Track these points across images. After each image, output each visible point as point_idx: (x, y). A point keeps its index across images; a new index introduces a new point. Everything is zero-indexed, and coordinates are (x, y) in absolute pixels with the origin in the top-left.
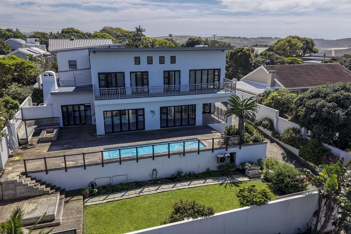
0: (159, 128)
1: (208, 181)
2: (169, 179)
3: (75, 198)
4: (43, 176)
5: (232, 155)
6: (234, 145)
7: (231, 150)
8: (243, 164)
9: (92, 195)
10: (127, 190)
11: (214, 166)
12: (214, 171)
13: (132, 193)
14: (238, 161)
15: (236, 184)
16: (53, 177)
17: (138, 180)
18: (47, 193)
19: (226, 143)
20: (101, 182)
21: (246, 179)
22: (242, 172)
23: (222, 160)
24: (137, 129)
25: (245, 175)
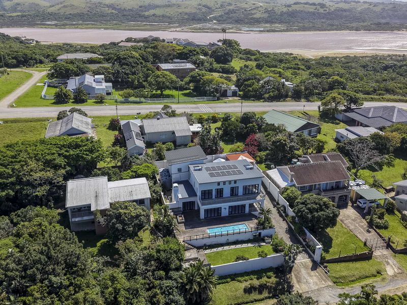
0: (228, 215)
1: (249, 244)
2: (233, 243)
3: (201, 250)
4: (189, 242)
5: (260, 233)
6: (261, 229)
7: (259, 231)
8: (264, 237)
9: (206, 249)
10: (218, 247)
11: (252, 238)
12: (251, 240)
13: (220, 249)
14: (262, 235)
15: (260, 246)
16: (193, 242)
17: (221, 243)
18: (192, 248)
19: (257, 229)
20: (208, 244)
21: (265, 244)
22: (263, 240)
23: (255, 236)
24: (218, 216)
25: (264, 242)
